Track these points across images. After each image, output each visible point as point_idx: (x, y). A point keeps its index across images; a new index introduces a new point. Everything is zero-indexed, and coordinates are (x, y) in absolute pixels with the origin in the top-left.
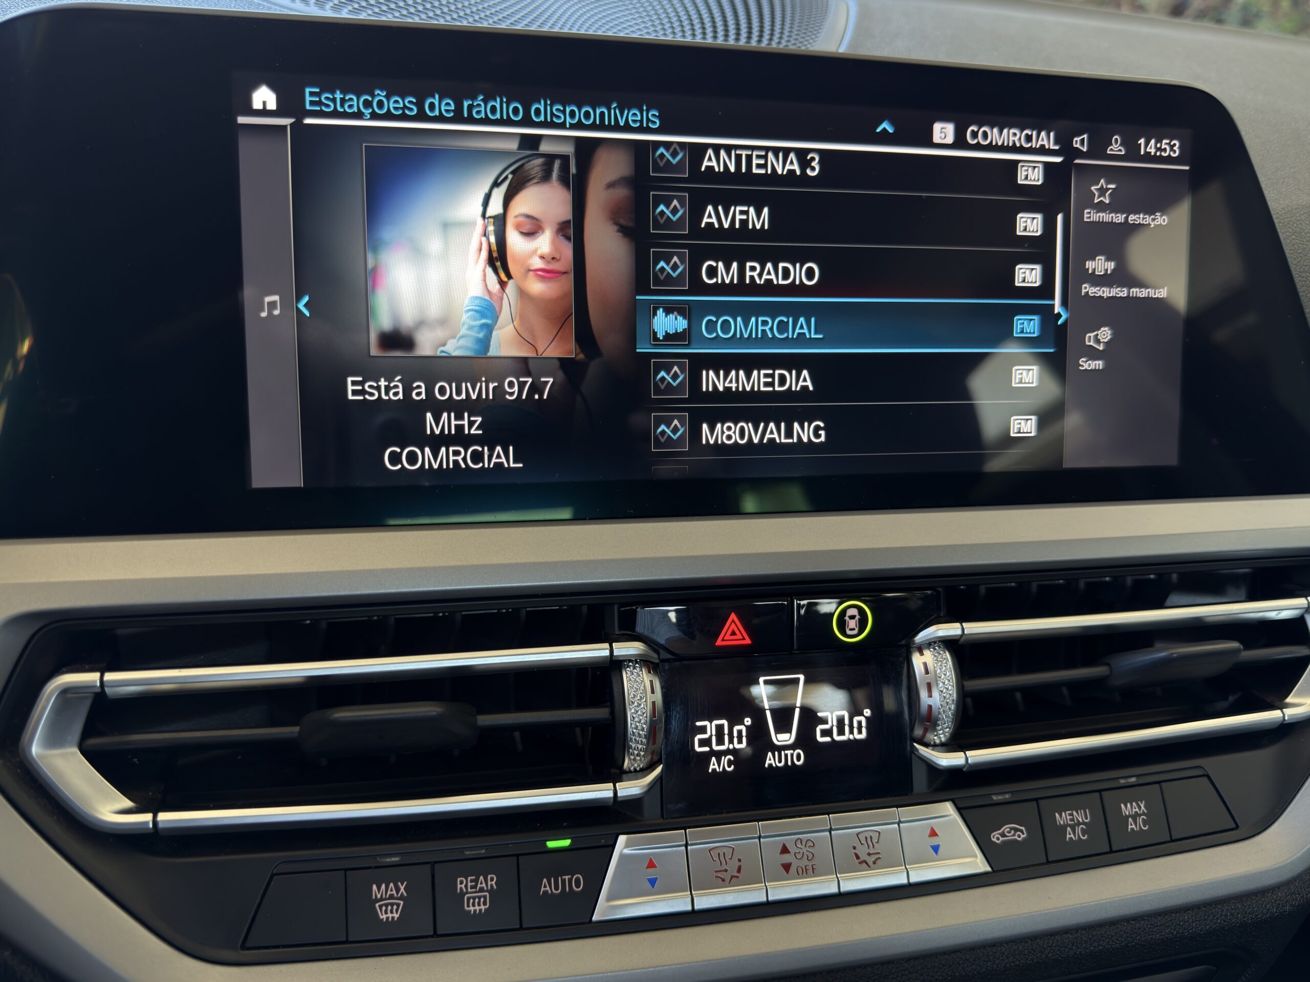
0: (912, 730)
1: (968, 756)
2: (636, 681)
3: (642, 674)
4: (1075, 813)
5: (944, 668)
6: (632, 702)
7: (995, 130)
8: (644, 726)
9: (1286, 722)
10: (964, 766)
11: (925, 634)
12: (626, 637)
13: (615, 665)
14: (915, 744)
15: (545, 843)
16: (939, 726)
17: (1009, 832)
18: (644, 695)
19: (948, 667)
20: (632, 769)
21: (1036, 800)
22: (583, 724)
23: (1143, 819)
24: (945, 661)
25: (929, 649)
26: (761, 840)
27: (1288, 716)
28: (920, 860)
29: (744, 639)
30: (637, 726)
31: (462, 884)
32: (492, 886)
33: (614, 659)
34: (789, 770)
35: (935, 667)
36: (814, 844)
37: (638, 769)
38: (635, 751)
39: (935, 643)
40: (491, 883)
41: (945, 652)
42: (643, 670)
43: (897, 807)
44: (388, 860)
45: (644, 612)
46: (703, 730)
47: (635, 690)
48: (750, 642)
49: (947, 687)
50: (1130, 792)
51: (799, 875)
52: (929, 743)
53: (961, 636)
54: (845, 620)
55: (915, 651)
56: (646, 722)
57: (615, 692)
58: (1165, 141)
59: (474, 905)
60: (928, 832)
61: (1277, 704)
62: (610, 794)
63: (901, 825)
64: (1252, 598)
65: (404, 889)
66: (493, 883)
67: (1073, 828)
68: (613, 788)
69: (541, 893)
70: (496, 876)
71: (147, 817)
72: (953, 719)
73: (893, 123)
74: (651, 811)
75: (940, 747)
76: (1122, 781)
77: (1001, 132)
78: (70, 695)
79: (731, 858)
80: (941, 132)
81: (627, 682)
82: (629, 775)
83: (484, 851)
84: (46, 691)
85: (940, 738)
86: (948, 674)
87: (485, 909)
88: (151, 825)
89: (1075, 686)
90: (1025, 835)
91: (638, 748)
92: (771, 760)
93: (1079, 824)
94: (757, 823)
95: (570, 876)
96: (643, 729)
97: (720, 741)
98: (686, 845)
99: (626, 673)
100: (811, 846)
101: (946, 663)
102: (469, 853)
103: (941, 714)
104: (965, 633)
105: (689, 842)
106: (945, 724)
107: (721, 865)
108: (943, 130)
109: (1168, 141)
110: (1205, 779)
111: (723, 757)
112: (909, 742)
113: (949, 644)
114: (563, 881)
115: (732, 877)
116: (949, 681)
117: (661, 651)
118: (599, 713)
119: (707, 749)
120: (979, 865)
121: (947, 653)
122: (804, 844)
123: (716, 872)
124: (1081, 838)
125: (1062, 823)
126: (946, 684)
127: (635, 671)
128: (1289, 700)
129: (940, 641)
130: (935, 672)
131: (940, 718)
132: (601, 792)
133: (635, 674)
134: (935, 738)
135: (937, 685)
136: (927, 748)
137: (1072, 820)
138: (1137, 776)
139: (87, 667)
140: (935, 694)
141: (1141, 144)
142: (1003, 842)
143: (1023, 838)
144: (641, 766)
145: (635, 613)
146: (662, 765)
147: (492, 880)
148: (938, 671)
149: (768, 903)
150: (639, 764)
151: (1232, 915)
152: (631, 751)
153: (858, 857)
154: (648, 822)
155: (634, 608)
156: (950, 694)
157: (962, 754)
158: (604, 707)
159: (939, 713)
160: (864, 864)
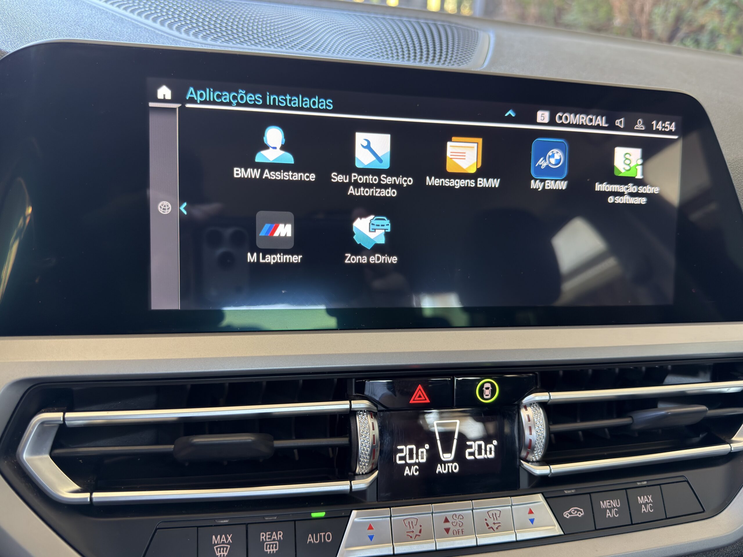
0: (520, 452)
1: (551, 468)
2: (364, 423)
3: (368, 419)
4: (611, 501)
5: (539, 418)
6: (362, 435)
7: (572, 115)
8: (368, 449)
9: (732, 451)
10: (549, 474)
11: (528, 399)
12: (359, 397)
13: (352, 413)
14: (521, 461)
15: (311, 514)
16: (535, 451)
17: (574, 512)
18: (369, 431)
19: (541, 417)
20: (361, 473)
21: (589, 493)
22: (333, 447)
23: (650, 505)
24: (539, 414)
25: (531, 407)
26: (433, 514)
27: (734, 448)
28: (523, 527)
29: (426, 400)
30: (364, 449)
31: (263, 536)
32: (280, 538)
33: (352, 410)
34: (451, 475)
35: (534, 418)
36: (463, 517)
37: (364, 473)
38: (363, 463)
39: (534, 403)
41: (539, 409)
42: (368, 416)
43: (511, 496)
44: (222, 522)
45: (369, 384)
46: (401, 451)
47: (363, 428)
48: (429, 402)
49: (540, 429)
50: (643, 490)
51: (454, 534)
52: (529, 460)
53: (549, 400)
54: (483, 390)
55: (523, 408)
56: (370, 446)
57: (352, 429)
58: (667, 123)
59: (269, 549)
60: (528, 511)
61: (727, 441)
62: (348, 487)
64: (714, 379)
65: (231, 538)
66: (281, 536)
67: (610, 510)
68: (350, 484)
69: (308, 542)
70: (283, 532)
71: (87, 495)
72: (543, 447)
73: (515, 111)
74: (371, 497)
75: (535, 463)
76: (638, 484)
77: (575, 116)
78: (46, 425)
79: (416, 525)
80: (542, 117)
81: (359, 423)
82: (359, 476)
83: (276, 518)
84: (32, 424)
85: (536, 457)
86: (541, 422)
87: (276, 551)
88: (89, 500)
89: (612, 429)
90: (583, 514)
91: (364, 461)
92: (439, 469)
93: (614, 508)
94: (431, 505)
95: (324, 533)
96: (367, 451)
97: (411, 457)
98: (391, 517)
99: (359, 418)
100: (461, 518)
101: (540, 415)
102: (267, 519)
103: (537, 444)
104: (551, 398)
105: (392, 515)
106: (539, 450)
107: (410, 528)
108: (543, 115)
109: (669, 123)
110: (686, 483)
111: (413, 467)
112: (518, 460)
113: (543, 404)
114: (321, 536)
115: (416, 535)
116: (542, 426)
117: (379, 406)
118: (343, 441)
119: (403, 462)
120: (556, 530)
121: (541, 409)
122: (457, 517)
123: (407, 532)
124: (614, 516)
125: (604, 507)
126: (540, 427)
127: (364, 416)
128: (734, 439)
129: (536, 403)
130: (534, 420)
131: (536, 447)
132: (342, 486)
133: (364, 419)
134: (533, 458)
135: (535, 427)
136: (528, 463)
137: (610, 505)
138: (647, 481)
139: (56, 409)
140: (534, 432)
142: (570, 517)
143: (582, 515)
144: (366, 471)
145: (364, 383)
146: (378, 471)
147: (280, 534)
148: (536, 420)
149: (436, 551)
150: (365, 470)
152: (360, 463)
153: (488, 525)
154: (369, 503)
155: (364, 381)
156: (542, 433)
157: (548, 467)
158: (346, 437)
159: (536, 444)
160: (491, 529)
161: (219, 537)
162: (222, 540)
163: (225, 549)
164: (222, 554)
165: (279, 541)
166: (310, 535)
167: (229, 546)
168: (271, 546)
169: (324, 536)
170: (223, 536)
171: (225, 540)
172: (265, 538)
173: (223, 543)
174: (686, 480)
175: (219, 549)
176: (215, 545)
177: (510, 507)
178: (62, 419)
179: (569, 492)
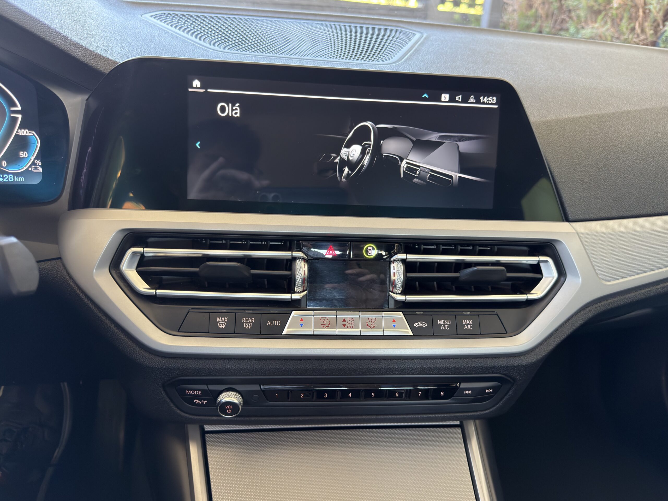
0: (389, 288)
2: (300, 264)
5: (400, 269)
9: (527, 300)
10: (405, 301)
11: (395, 257)
12: (297, 251)
13: (294, 259)
14: (390, 292)
15: (270, 311)
16: (398, 287)
17: (421, 324)
21: (431, 315)
23: (471, 326)
24: (401, 266)
25: (396, 262)
26: (337, 317)
27: (529, 297)
28: (389, 328)
30: (299, 277)
33: (293, 257)
39: (398, 260)
41: (401, 263)
42: (303, 261)
43: (383, 312)
44: (222, 311)
47: (299, 267)
50: (467, 317)
51: (348, 328)
52: (394, 292)
54: (368, 250)
55: (391, 263)
57: (293, 267)
58: (490, 98)
60: (392, 320)
61: (528, 293)
65: (227, 320)
66: (253, 320)
68: (291, 296)
69: (268, 325)
72: (402, 285)
74: (303, 304)
75: (398, 294)
76: (464, 313)
78: (134, 254)
79: (327, 321)
81: (297, 264)
82: (295, 291)
83: (251, 311)
84: (127, 253)
85: (398, 291)
87: (250, 327)
88: (155, 293)
90: (426, 326)
91: (299, 285)
94: (337, 312)
96: (301, 279)
99: (297, 261)
100: (353, 320)
102: (247, 311)
104: (408, 258)
105: (314, 315)
107: (323, 322)
112: (388, 292)
113: (403, 261)
114: (274, 322)
116: (401, 273)
117: (309, 256)
118: (287, 273)
120: (409, 332)
122: (350, 319)
123: (322, 324)
124: (446, 329)
125: (440, 323)
127: (300, 261)
128: (532, 292)
131: (398, 284)
132: (286, 296)
134: (396, 291)
136: (394, 294)
137: (444, 323)
138: (470, 312)
139: (139, 246)
140: (396, 276)
141: (481, 98)
142: (418, 327)
144: (300, 290)
146: (307, 291)
149: (338, 335)
153: (368, 325)
154: (302, 308)
156: (401, 277)
157: (405, 296)
159: (397, 282)
160: (370, 327)
161: (221, 318)
162: (222, 320)
163: (224, 324)
164: (222, 326)
165: (252, 323)
166: (269, 321)
167: (226, 323)
168: (248, 325)
169: (276, 322)
170: (223, 318)
171: (224, 320)
172: (245, 320)
173: (223, 321)
174: (497, 314)
175: (220, 324)
176: (218, 322)
177: (382, 317)
178: (142, 252)
179: (419, 313)
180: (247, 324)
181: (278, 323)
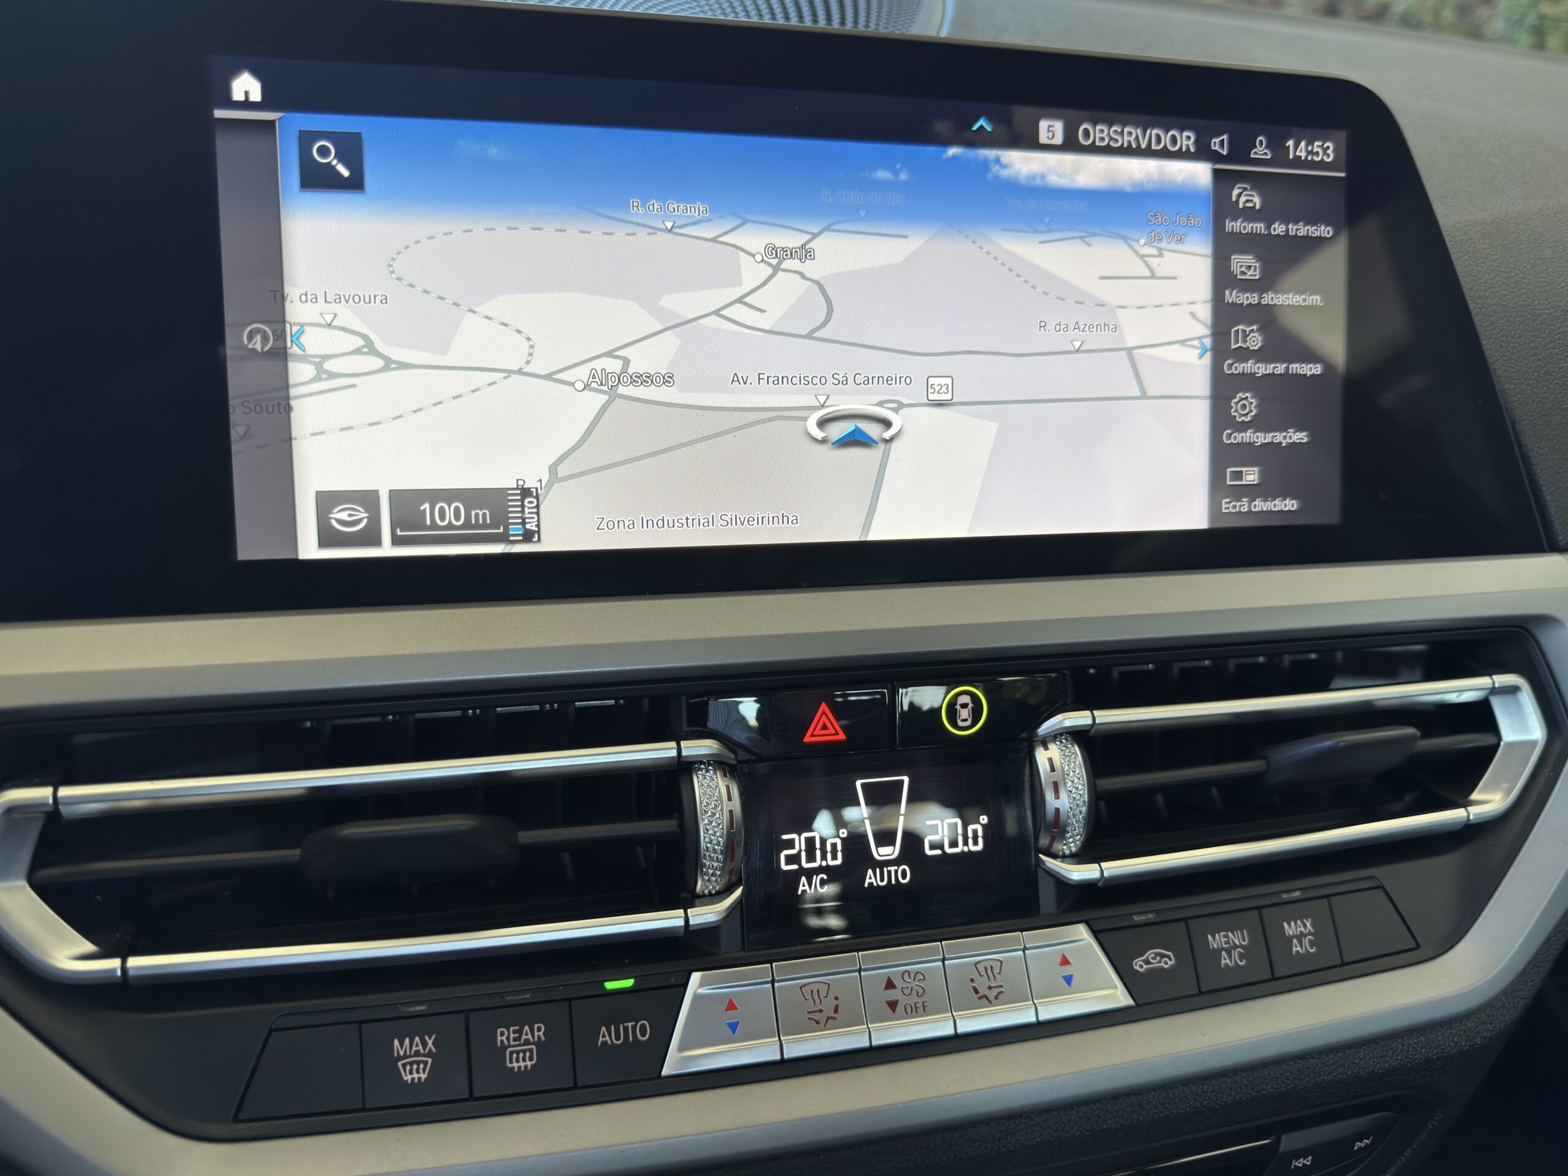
0: (1037, 838)
1: (1103, 868)
2: (709, 786)
3: (717, 778)
4: (1230, 934)
5: (1073, 765)
6: (705, 811)
7: (1114, 129)
8: (720, 839)
9: (1470, 823)
10: (1099, 880)
11: (1049, 725)
12: (696, 734)
13: (684, 768)
14: (1040, 855)
15: (603, 984)
16: (1069, 833)
17: (1154, 959)
18: (719, 802)
19: (1079, 762)
20: (706, 892)
21: (1185, 920)
22: (645, 840)
23: (1310, 939)
24: (1074, 755)
25: (1055, 742)
26: (862, 973)
27: (1474, 814)
28: (1051, 993)
29: (837, 734)
30: (712, 840)
31: (503, 1036)
32: (539, 1037)
33: (682, 760)
34: (895, 890)
35: (1062, 764)
36: (924, 977)
37: (713, 892)
38: (709, 870)
39: (1061, 734)
40: (539, 1033)
41: (1073, 746)
42: (718, 773)
43: (1022, 930)
44: (412, 1009)
45: (715, 704)
46: (790, 844)
47: (708, 797)
48: (845, 738)
49: (1076, 786)
50: (1294, 909)
51: (907, 1014)
52: (1056, 854)
53: (1092, 726)
54: (956, 709)
55: (1038, 745)
56: (723, 835)
57: (684, 800)
58: (1317, 143)
59: (517, 1061)
60: (1059, 959)
61: (1461, 801)
62: (680, 922)
63: (1027, 952)
64: (1430, 676)
65: (433, 1044)
66: (541, 1033)
67: (1229, 953)
68: (683, 915)
69: (599, 1044)
70: (545, 1026)
71: (114, 963)
72: (1085, 825)
74: (730, 941)
75: (1070, 859)
76: (1285, 896)
77: (1122, 130)
78: (15, 816)
79: (826, 997)
80: (1048, 131)
81: (699, 787)
82: (704, 899)
83: (528, 996)
85: (1070, 847)
86: (1078, 771)
87: (532, 1065)
88: (119, 973)
89: (1224, 784)
90: (1172, 962)
91: (713, 866)
92: (871, 878)
93: (1236, 947)
94: (856, 953)
95: (634, 1023)
96: (718, 844)
97: (811, 858)
98: (773, 982)
99: (698, 777)
100: (920, 979)
101: (1075, 759)
102: (509, 998)
103: (1070, 818)
104: (1097, 722)
105: (776, 978)
106: (1075, 830)
107: (815, 1005)
108: (1050, 129)
109: (1320, 144)
110: (1380, 891)
111: (815, 876)
112: (1033, 853)
113: (1078, 735)
114: (626, 1029)
115: (828, 1018)
116: (1079, 779)
117: (739, 751)
118: (666, 826)
119: (795, 867)
120: (1119, 997)
121: (1076, 746)
122: (912, 977)
123: (808, 1013)
124: (1238, 964)
125: (1215, 946)
126: (1075, 782)
127: (708, 774)
128: (1474, 796)
129: (1067, 733)
130: (1063, 769)
131: (1069, 823)
132: (669, 920)
134: (1065, 847)
135: (1065, 784)
136: (1055, 860)
137: (1227, 943)
138: (1301, 889)
139: (37, 781)
140: (1063, 795)
141: (1289, 146)
142: (1148, 970)
143: (1171, 965)
144: (717, 888)
145: (706, 705)
146: (742, 887)
147: (539, 1029)
148: (1066, 768)
149: (871, 1049)
150: (715, 886)
151: (1414, 1049)
152: (704, 870)
153: (976, 991)
154: (726, 957)
155: (706, 699)
156: (1081, 795)
157: (1096, 865)
158: (671, 818)
159: (1068, 817)
160: (985, 999)
161: (407, 1041)
162: (414, 1048)
163: (422, 1066)
164: (416, 1076)
165: (539, 1044)
166: (603, 1028)
167: (430, 1060)
168: (521, 1055)
169: (634, 1028)
170: (417, 1039)
171: (420, 1048)
172: (508, 1038)
173: (417, 1054)
174: (1380, 885)
175: (408, 1067)
176: (400, 1058)
177: (1021, 953)
178: (51, 801)
179: (1142, 918)
180: (518, 1053)
181: (640, 1030)
